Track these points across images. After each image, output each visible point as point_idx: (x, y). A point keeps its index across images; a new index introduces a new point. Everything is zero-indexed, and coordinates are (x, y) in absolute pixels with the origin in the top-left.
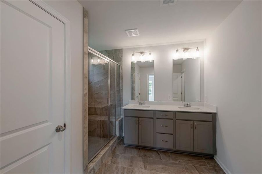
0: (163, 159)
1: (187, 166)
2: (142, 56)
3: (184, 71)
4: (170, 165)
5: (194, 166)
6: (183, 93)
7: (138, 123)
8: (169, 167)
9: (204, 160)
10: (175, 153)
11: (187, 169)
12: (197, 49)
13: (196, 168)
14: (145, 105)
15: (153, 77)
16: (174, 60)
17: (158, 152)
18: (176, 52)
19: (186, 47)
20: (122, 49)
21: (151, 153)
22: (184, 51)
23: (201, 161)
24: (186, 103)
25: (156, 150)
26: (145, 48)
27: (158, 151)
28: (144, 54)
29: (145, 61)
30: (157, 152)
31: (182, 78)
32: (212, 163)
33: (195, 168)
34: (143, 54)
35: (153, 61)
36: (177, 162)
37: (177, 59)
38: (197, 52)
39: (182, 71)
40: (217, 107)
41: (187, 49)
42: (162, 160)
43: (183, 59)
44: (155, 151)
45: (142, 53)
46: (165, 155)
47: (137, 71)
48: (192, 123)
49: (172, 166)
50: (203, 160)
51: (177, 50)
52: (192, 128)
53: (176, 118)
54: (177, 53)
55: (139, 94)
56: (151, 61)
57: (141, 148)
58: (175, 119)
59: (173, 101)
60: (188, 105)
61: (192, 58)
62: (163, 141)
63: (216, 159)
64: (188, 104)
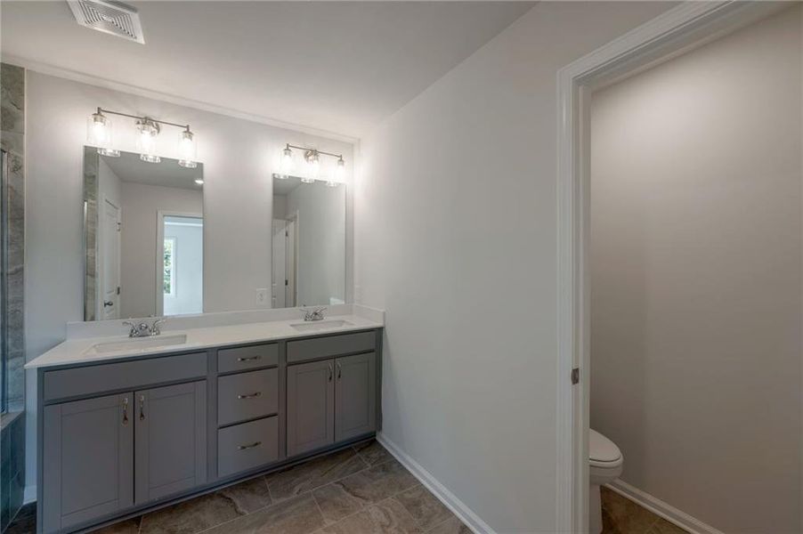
0: (246, 511)
1: (322, 492)
2: (147, 133)
3: (296, 217)
4: (274, 516)
5: (337, 483)
6: (289, 283)
7: (130, 417)
8: (272, 527)
9: (358, 454)
10: (283, 471)
11: (321, 501)
12: (341, 160)
13: (344, 486)
14: (164, 334)
15: (201, 225)
16: (276, 176)
17: (223, 497)
18: (286, 154)
19: (314, 145)
20: (23, 69)
21: (198, 510)
22: (306, 156)
23: (351, 462)
24: (311, 309)
25: (213, 493)
26: (164, 105)
27: (225, 490)
28: (158, 129)
29: (161, 158)
30: (221, 495)
31: (287, 235)
32: (374, 455)
33: (341, 487)
34: (154, 129)
35: (200, 166)
36: (294, 496)
37: (285, 177)
38: (341, 167)
39: (290, 216)
40: (384, 313)
41: (315, 153)
42: (241, 514)
43: (303, 180)
44: (211, 496)
45: (146, 121)
46: (252, 491)
47: (105, 191)
48: (330, 364)
49: (279, 517)
50: (355, 456)
51: (288, 149)
52: (330, 378)
53: (289, 360)
54: (287, 156)
55: (115, 292)
56: (188, 162)
57: (146, 516)
58: (285, 365)
59: (274, 307)
60: (316, 316)
61: (325, 182)
62: (243, 448)
63: (383, 440)
64: (316, 314)
